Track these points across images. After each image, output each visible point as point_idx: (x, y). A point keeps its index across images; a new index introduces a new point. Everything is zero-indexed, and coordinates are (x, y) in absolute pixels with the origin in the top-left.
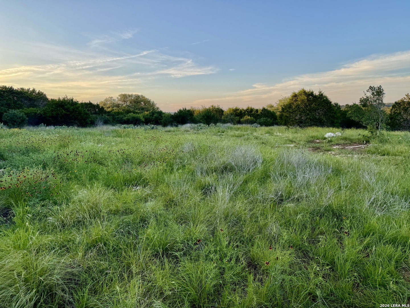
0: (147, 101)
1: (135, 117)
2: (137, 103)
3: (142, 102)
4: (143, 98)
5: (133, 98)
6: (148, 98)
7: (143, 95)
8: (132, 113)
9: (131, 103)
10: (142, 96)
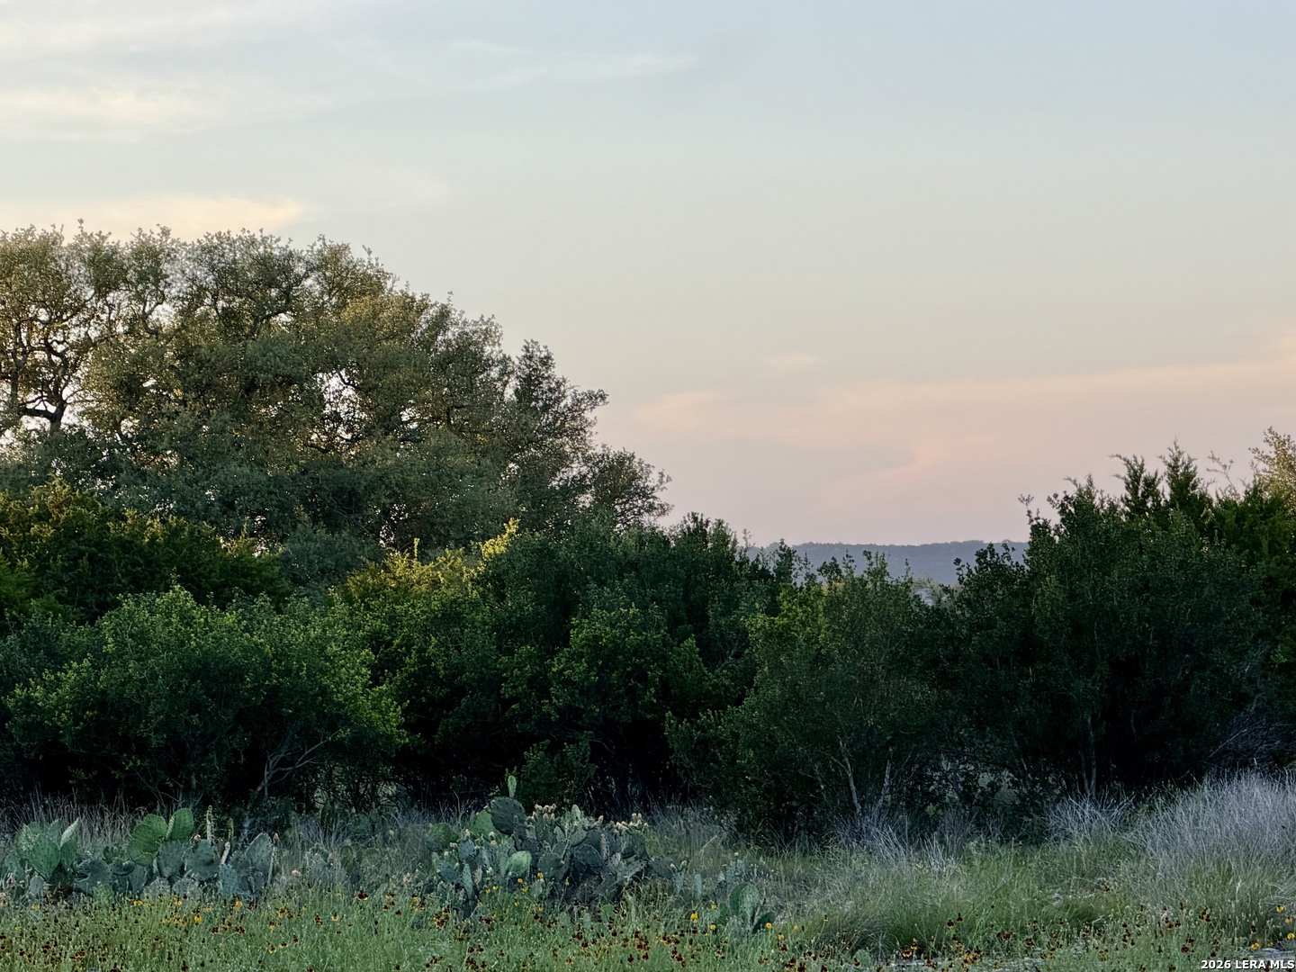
0: (428, 344)
1: (235, 673)
2: (250, 387)
3: (332, 365)
4: (356, 309)
5: (164, 315)
6: (438, 298)
7: (357, 253)
8: (179, 594)
9: (128, 390)
10: (331, 262)
